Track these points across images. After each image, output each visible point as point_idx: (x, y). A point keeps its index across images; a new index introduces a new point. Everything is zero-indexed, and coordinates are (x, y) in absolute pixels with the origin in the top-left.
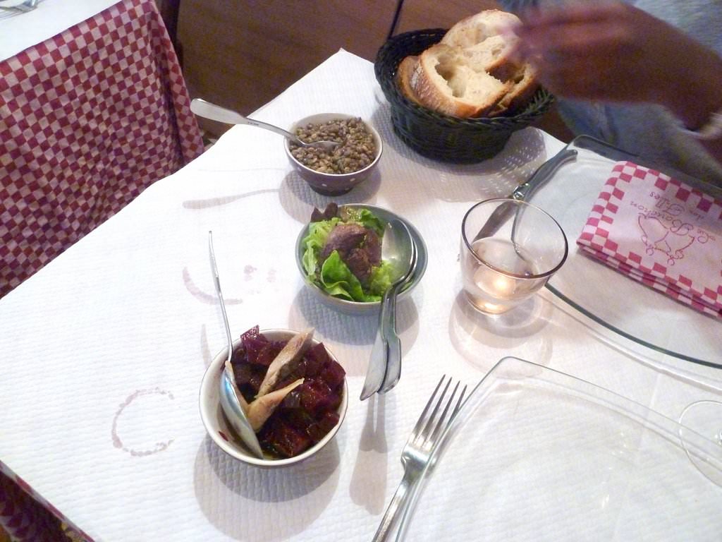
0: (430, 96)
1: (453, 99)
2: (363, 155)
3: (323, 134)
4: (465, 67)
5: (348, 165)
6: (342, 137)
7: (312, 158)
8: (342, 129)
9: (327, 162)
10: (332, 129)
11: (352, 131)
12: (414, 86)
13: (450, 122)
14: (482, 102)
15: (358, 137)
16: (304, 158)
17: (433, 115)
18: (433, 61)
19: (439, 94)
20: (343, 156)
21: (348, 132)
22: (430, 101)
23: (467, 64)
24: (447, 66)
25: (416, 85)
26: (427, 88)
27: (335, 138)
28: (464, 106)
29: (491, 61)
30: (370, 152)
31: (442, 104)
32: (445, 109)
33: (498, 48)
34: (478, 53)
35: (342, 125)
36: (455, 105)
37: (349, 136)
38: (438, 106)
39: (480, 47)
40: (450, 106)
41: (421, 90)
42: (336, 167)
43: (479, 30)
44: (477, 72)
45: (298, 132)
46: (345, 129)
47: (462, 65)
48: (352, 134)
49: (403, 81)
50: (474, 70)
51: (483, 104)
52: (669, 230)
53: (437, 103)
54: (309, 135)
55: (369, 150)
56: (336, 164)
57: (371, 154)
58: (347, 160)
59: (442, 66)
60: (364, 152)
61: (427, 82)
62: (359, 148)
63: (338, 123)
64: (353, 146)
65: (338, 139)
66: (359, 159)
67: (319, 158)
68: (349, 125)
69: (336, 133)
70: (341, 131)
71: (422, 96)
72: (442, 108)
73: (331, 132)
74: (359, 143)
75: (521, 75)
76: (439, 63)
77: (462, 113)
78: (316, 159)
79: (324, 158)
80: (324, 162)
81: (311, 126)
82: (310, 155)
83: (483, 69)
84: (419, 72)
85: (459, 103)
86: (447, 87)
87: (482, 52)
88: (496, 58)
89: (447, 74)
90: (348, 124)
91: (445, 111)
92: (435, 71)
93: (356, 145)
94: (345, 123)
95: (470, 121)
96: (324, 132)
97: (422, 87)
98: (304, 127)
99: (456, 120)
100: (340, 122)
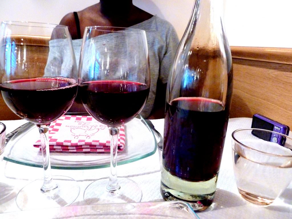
52: (86, 130)
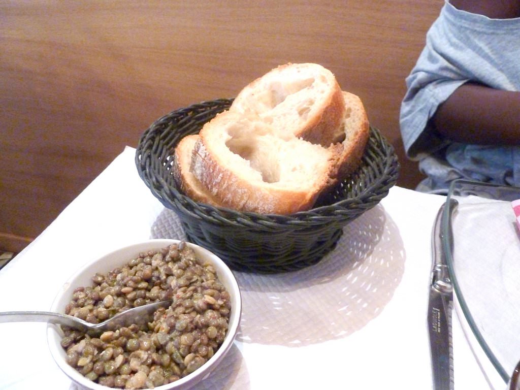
0: (228, 188)
1: (265, 187)
2: (209, 313)
3: (124, 290)
4: (268, 136)
5: (189, 349)
6: (161, 284)
7: (113, 358)
8: (157, 269)
9: (144, 355)
10: (139, 275)
11: (175, 268)
12: (199, 178)
13: (268, 226)
14: (311, 183)
15: (189, 279)
16: (94, 362)
17: (239, 219)
18: (221, 136)
19: (241, 184)
20: (173, 334)
21: (169, 274)
22: (229, 196)
23: (270, 132)
24: (243, 139)
25: (202, 175)
26: (219, 178)
27: (148, 290)
28: (287, 195)
29: (300, 123)
30: (220, 302)
31: (249, 198)
32: (256, 205)
33: (305, 106)
34: (279, 118)
35: (155, 263)
36: (271, 197)
37: (173, 282)
38: (243, 202)
39: (280, 108)
40: (264, 198)
41: (211, 181)
42: (166, 358)
43: (273, 92)
44: (287, 139)
45: (76, 300)
46: (162, 270)
47: (263, 134)
48: (179, 277)
49: (182, 172)
50: (281, 137)
51: (314, 185)
53: (242, 198)
54: (97, 301)
55: (217, 299)
56: (165, 352)
57: (222, 306)
58: (185, 339)
59: (235, 140)
60: (210, 307)
61: (218, 167)
62: (199, 302)
63: (148, 260)
64: (187, 303)
65: (155, 291)
66: (207, 326)
67: (127, 351)
68: (168, 258)
69: (148, 280)
70: (156, 273)
71: (215, 190)
72: (251, 204)
73: (137, 282)
74: (195, 291)
75: (342, 133)
76: (230, 137)
77: (285, 207)
78: (120, 359)
79: (139, 347)
80: (138, 357)
81: (100, 279)
82: (107, 353)
83: (292, 135)
84: (203, 156)
85: (278, 192)
86: (251, 169)
87: (284, 115)
88: (305, 119)
89: (245, 151)
90: (164, 256)
91: (256, 209)
92: (227, 149)
93: (191, 297)
94: (159, 256)
95: (302, 217)
96: (125, 286)
97: (211, 176)
98: (87, 284)
99: (280, 220)
100: (151, 256)
